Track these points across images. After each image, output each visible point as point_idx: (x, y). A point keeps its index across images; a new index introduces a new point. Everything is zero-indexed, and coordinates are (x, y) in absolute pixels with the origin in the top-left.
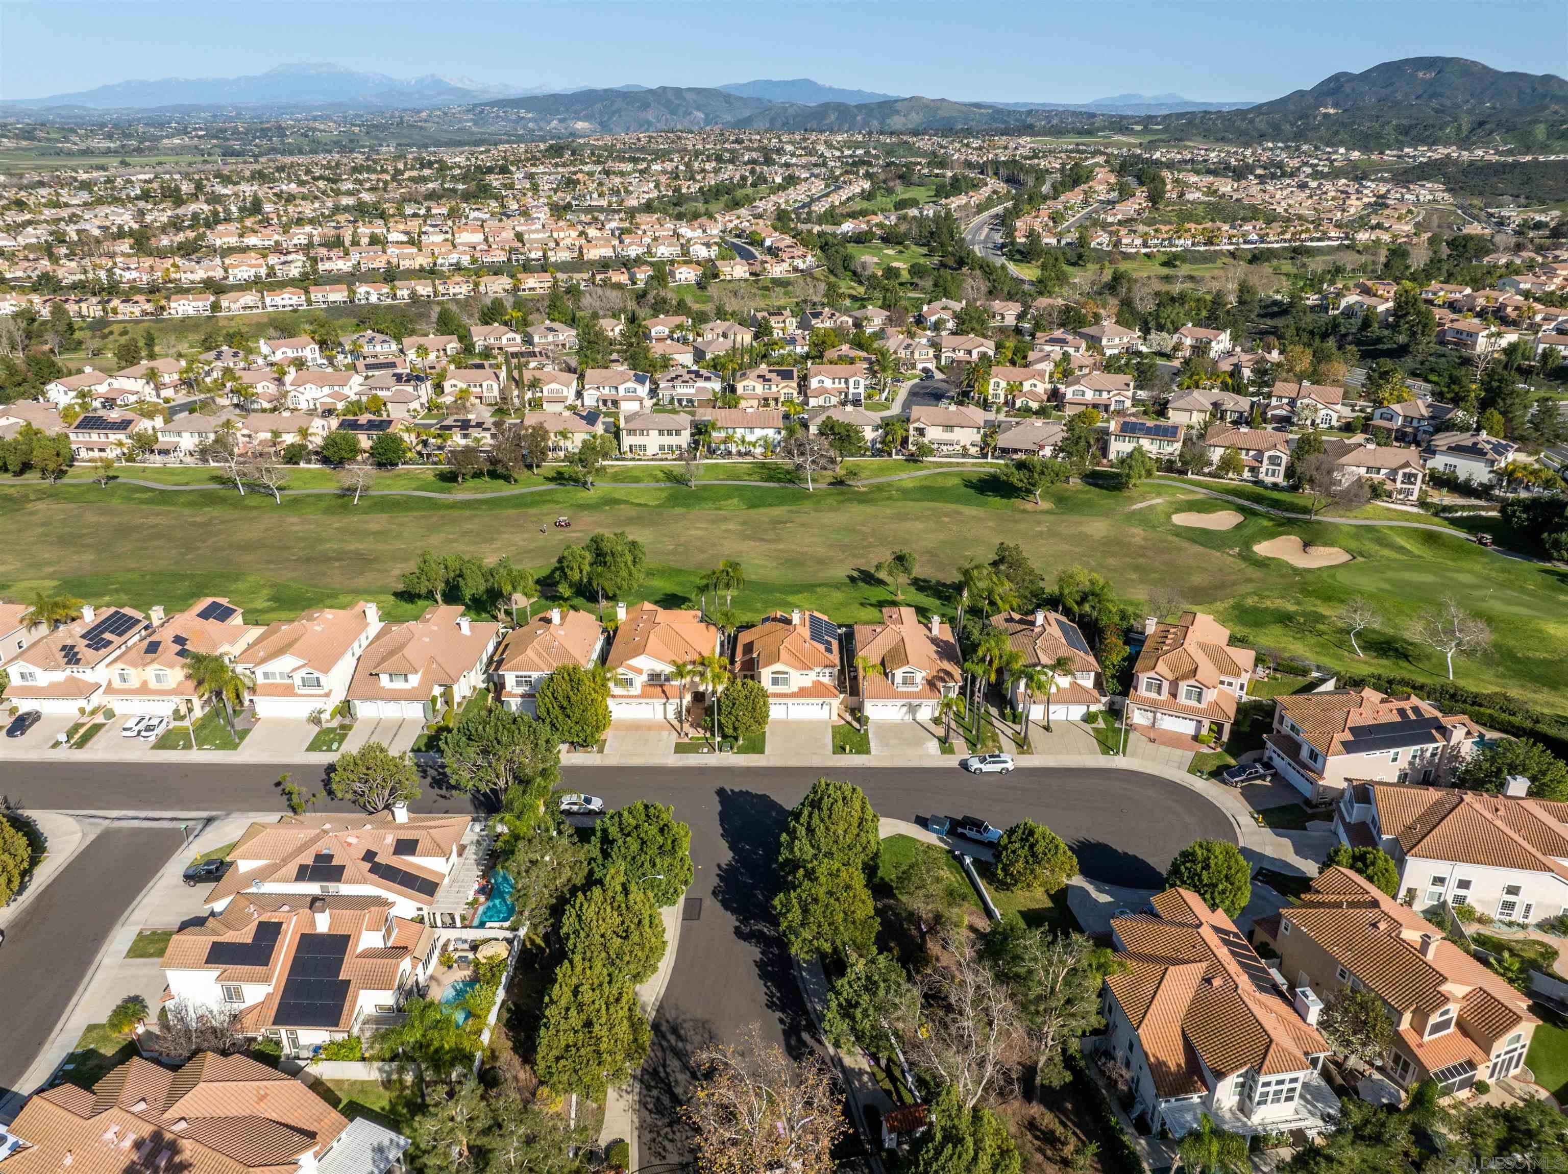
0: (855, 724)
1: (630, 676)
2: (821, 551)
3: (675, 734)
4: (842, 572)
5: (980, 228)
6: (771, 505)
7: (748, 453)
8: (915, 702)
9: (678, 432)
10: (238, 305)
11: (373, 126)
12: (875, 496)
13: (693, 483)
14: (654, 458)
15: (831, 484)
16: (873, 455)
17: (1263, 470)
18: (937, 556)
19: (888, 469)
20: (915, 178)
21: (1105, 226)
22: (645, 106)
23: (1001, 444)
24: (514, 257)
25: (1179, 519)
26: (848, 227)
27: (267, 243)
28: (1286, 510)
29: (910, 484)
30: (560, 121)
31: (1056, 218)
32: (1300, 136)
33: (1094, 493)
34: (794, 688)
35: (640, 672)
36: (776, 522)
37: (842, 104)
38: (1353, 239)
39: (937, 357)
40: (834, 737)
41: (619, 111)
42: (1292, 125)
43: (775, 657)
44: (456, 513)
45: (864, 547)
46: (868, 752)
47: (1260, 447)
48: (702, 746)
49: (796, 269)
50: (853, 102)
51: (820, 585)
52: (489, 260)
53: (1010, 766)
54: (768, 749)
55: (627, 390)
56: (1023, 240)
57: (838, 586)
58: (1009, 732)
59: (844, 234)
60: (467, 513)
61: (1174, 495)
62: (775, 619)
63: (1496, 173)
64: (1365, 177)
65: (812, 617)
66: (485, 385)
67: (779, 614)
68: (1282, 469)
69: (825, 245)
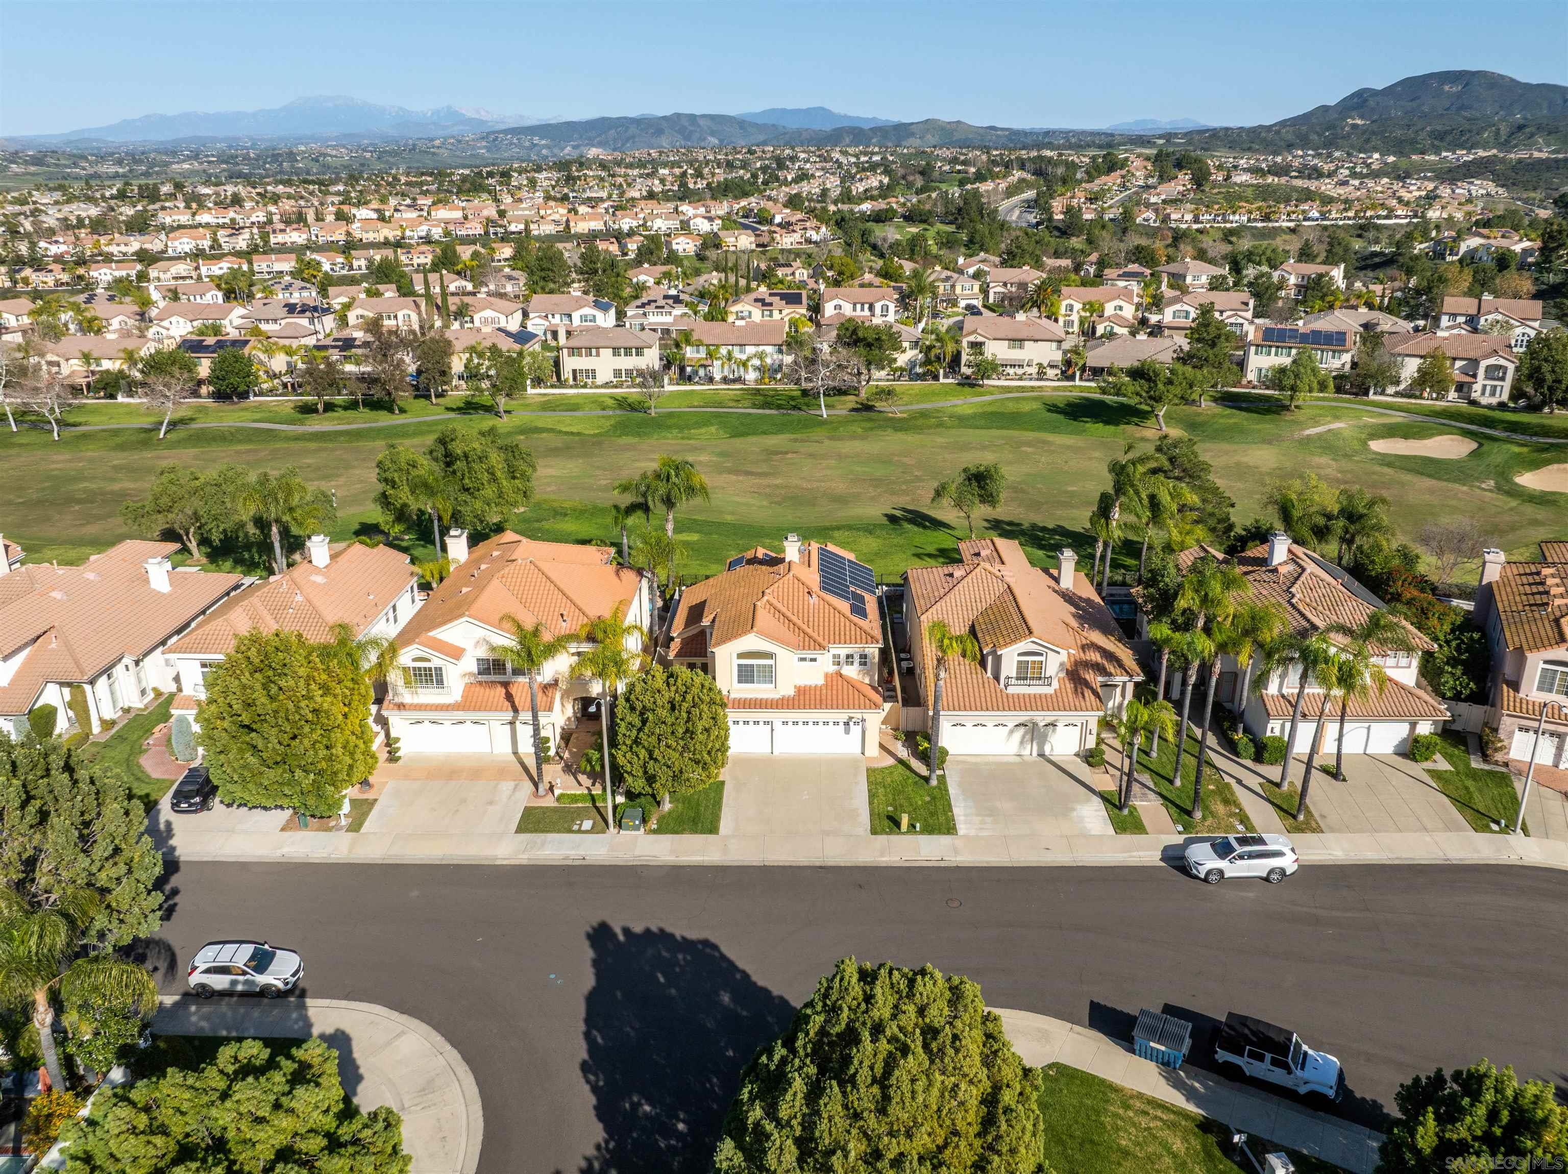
0: (916, 764)
1: (435, 662)
2: (840, 487)
3: (528, 786)
4: (875, 511)
5: (1012, 210)
6: (764, 433)
7: (738, 380)
8: (1042, 718)
9: (639, 351)
10: (169, 275)
11: (385, 152)
12: (920, 422)
13: (653, 412)
14: (606, 385)
15: (854, 410)
16: (911, 380)
17: (1477, 387)
18: (1023, 491)
19: (934, 394)
20: (936, 174)
21: (1148, 205)
22: (659, 132)
23: (1091, 363)
24: (492, 230)
25: (1378, 446)
26: (866, 207)
27: (221, 221)
28: (1536, 434)
29: (969, 411)
30: (574, 147)
31: (1093, 199)
32: (1330, 144)
33: (1238, 417)
34: (785, 688)
35: (456, 653)
36: (771, 453)
37: (855, 128)
38: (1423, 216)
39: (985, 291)
40: (872, 796)
41: (633, 137)
42: (1319, 135)
43: (749, 624)
44: (300, 445)
45: (906, 482)
46: (949, 828)
47: (1472, 355)
48: (580, 814)
49: (809, 241)
50: (866, 127)
51: (838, 528)
52: (464, 232)
53: (1288, 863)
54: (726, 824)
55: (584, 318)
56: (1061, 217)
57: (869, 529)
58: (1254, 782)
59: (863, 213)
60: (313, 445)
61: (1359, 418)
62: (753, 561)
63: (1549, 169)
64: (1408, 175)
65: (823, 553)
66: (400, 315)
67: (761, 552)
68: (1507, 384)
69: (840, 222)
